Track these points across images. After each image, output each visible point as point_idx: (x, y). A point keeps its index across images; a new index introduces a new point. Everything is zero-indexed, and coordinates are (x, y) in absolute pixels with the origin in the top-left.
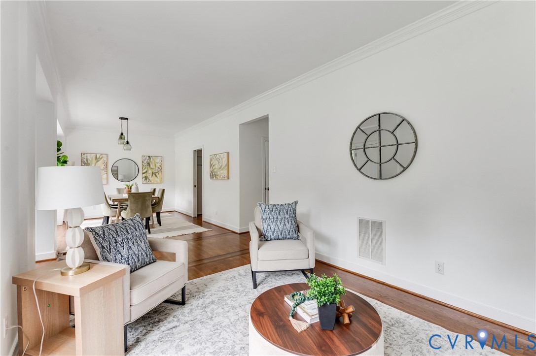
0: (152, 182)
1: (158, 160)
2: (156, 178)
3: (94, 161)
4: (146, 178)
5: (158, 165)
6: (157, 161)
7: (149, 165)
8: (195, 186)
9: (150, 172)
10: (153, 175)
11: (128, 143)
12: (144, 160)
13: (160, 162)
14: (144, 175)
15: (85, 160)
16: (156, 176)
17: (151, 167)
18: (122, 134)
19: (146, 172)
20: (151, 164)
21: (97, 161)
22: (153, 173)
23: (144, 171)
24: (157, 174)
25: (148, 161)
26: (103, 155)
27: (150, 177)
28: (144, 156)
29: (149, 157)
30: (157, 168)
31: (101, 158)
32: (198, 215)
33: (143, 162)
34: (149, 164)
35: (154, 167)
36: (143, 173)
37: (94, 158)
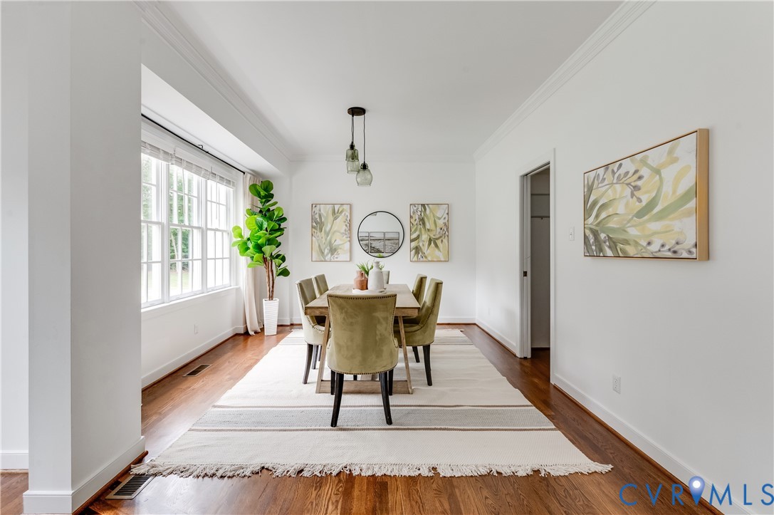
0: (429, 258)
1: (440, 212)
2: (437, 250)
3: (331, 218)
4: (417, 250)
5: (441, 223)
6: (439, 215)
7: (424, 224)
8: (525, 274)
9: (425, 237)
10: (430, 244)
11: (365, 167)
12: (414, 213)
13: (446, 215)
14: (414, 244)
15: (317, 216)
16: (436, 246)
17: (428, 226)
18: (352, 147)
19: (418, 237)
20: (426, 220)
21: (335, 219)
22: (430, 240)
23: (414, 236)
24: (439, 242)
25: (421, 214)
26: (345, 207)
27: (425, 249)
28: (414, 205)
29: (423, 205)
30: (438, 230)
31: (342, 212)
32: (534, 351)
33: (411, 217)
34: (422, 221)
35: (433, 227)
36: (412, 241)
37: (330, 212)
